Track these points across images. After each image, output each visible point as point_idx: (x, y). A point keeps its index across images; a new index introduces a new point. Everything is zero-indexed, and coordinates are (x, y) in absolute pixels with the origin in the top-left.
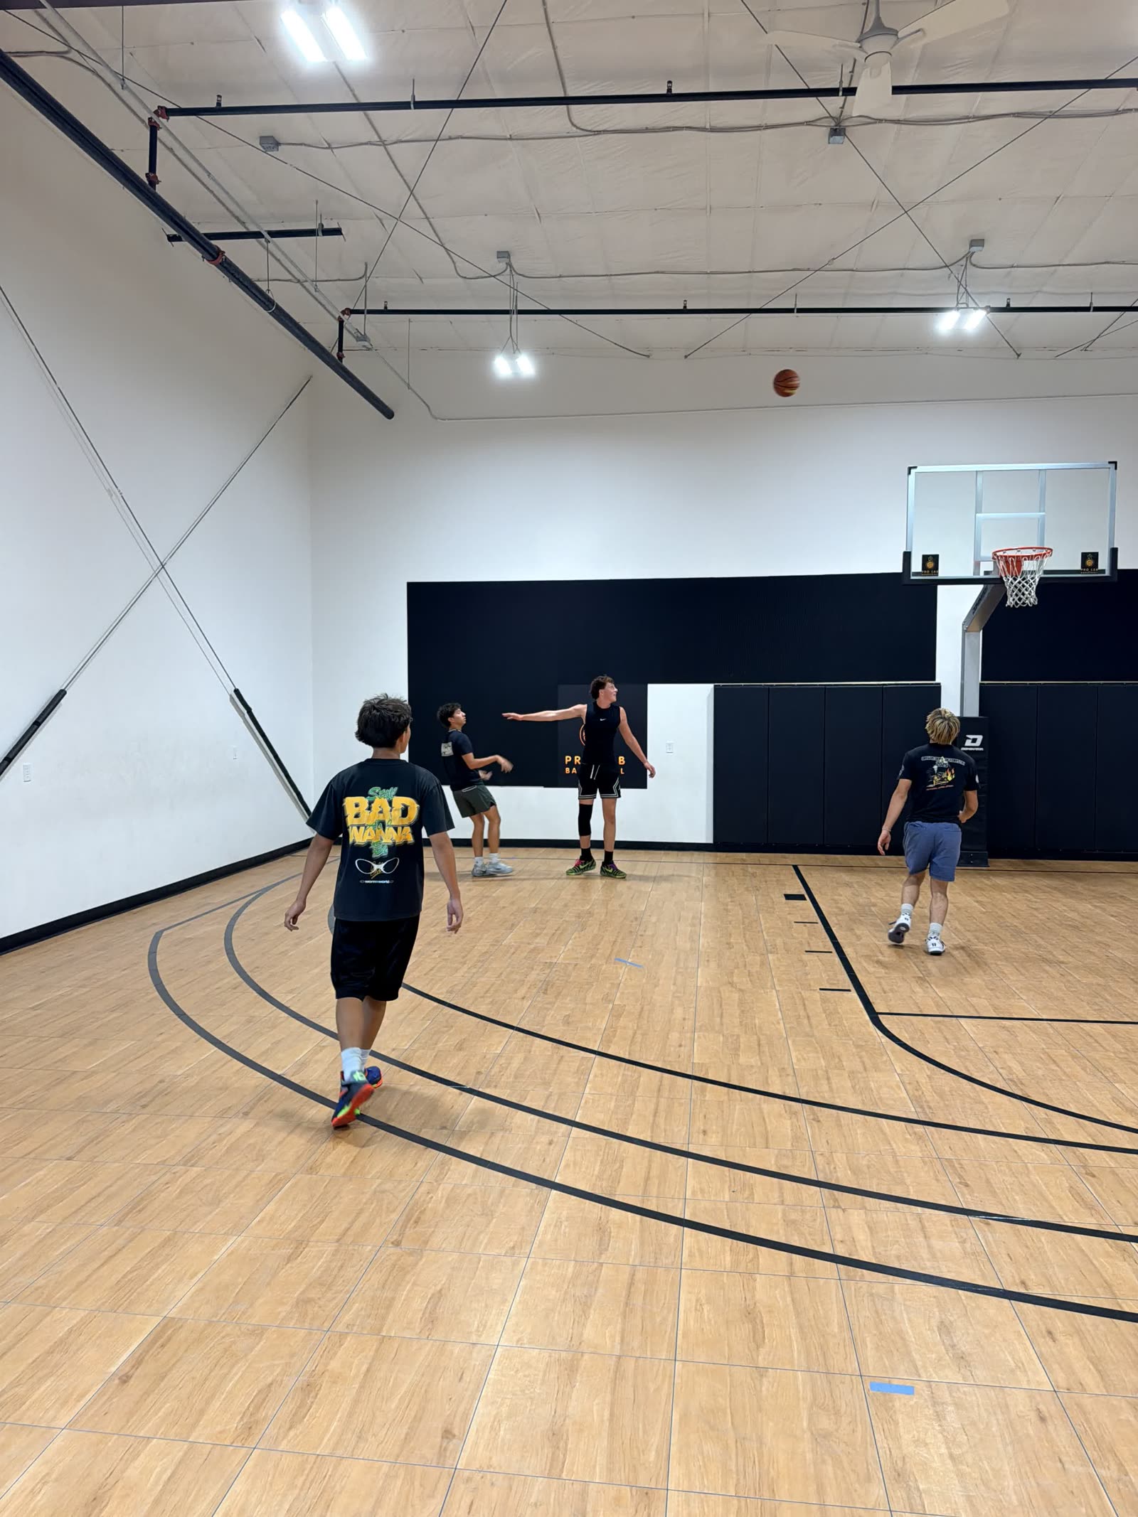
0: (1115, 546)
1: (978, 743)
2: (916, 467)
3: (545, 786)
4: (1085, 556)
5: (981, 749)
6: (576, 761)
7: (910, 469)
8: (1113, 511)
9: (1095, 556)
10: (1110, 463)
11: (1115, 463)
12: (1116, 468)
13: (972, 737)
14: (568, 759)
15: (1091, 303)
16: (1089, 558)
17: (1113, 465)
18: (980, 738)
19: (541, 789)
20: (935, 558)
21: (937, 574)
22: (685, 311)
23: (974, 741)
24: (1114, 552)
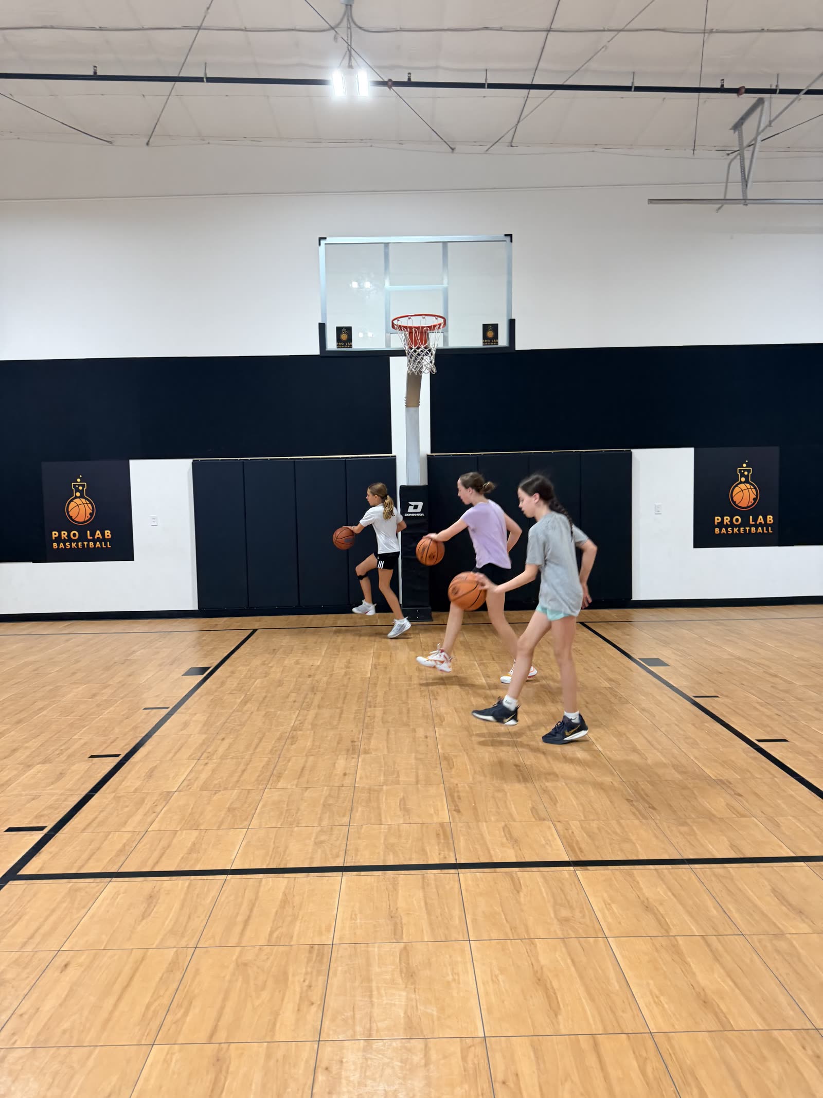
0: (513, 318)
1: (419, 509)
2: (325, 238)
3: (34, 562)
4: (486, 327)
5: (422, 515)
6: (63, 535)
7: (320, 239)
8: (510, 284)
9: (495, 327)
10: (506, 235)
11: (511, 236)
12: (511, 241)
13: (413, 503)
14: (55, 534)
15: (486, 80)
16: (490, 330)
17: (509, 238)
18: (420, 504)
19: (30, 564)
20: (349, 330)
21: (351, 346)
22: (95, 77)
23: (416, 507)
24: (512, 323)
